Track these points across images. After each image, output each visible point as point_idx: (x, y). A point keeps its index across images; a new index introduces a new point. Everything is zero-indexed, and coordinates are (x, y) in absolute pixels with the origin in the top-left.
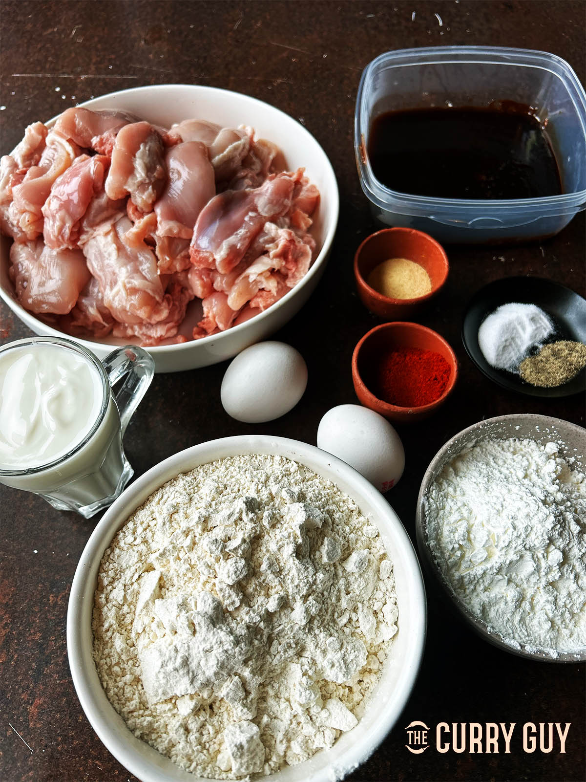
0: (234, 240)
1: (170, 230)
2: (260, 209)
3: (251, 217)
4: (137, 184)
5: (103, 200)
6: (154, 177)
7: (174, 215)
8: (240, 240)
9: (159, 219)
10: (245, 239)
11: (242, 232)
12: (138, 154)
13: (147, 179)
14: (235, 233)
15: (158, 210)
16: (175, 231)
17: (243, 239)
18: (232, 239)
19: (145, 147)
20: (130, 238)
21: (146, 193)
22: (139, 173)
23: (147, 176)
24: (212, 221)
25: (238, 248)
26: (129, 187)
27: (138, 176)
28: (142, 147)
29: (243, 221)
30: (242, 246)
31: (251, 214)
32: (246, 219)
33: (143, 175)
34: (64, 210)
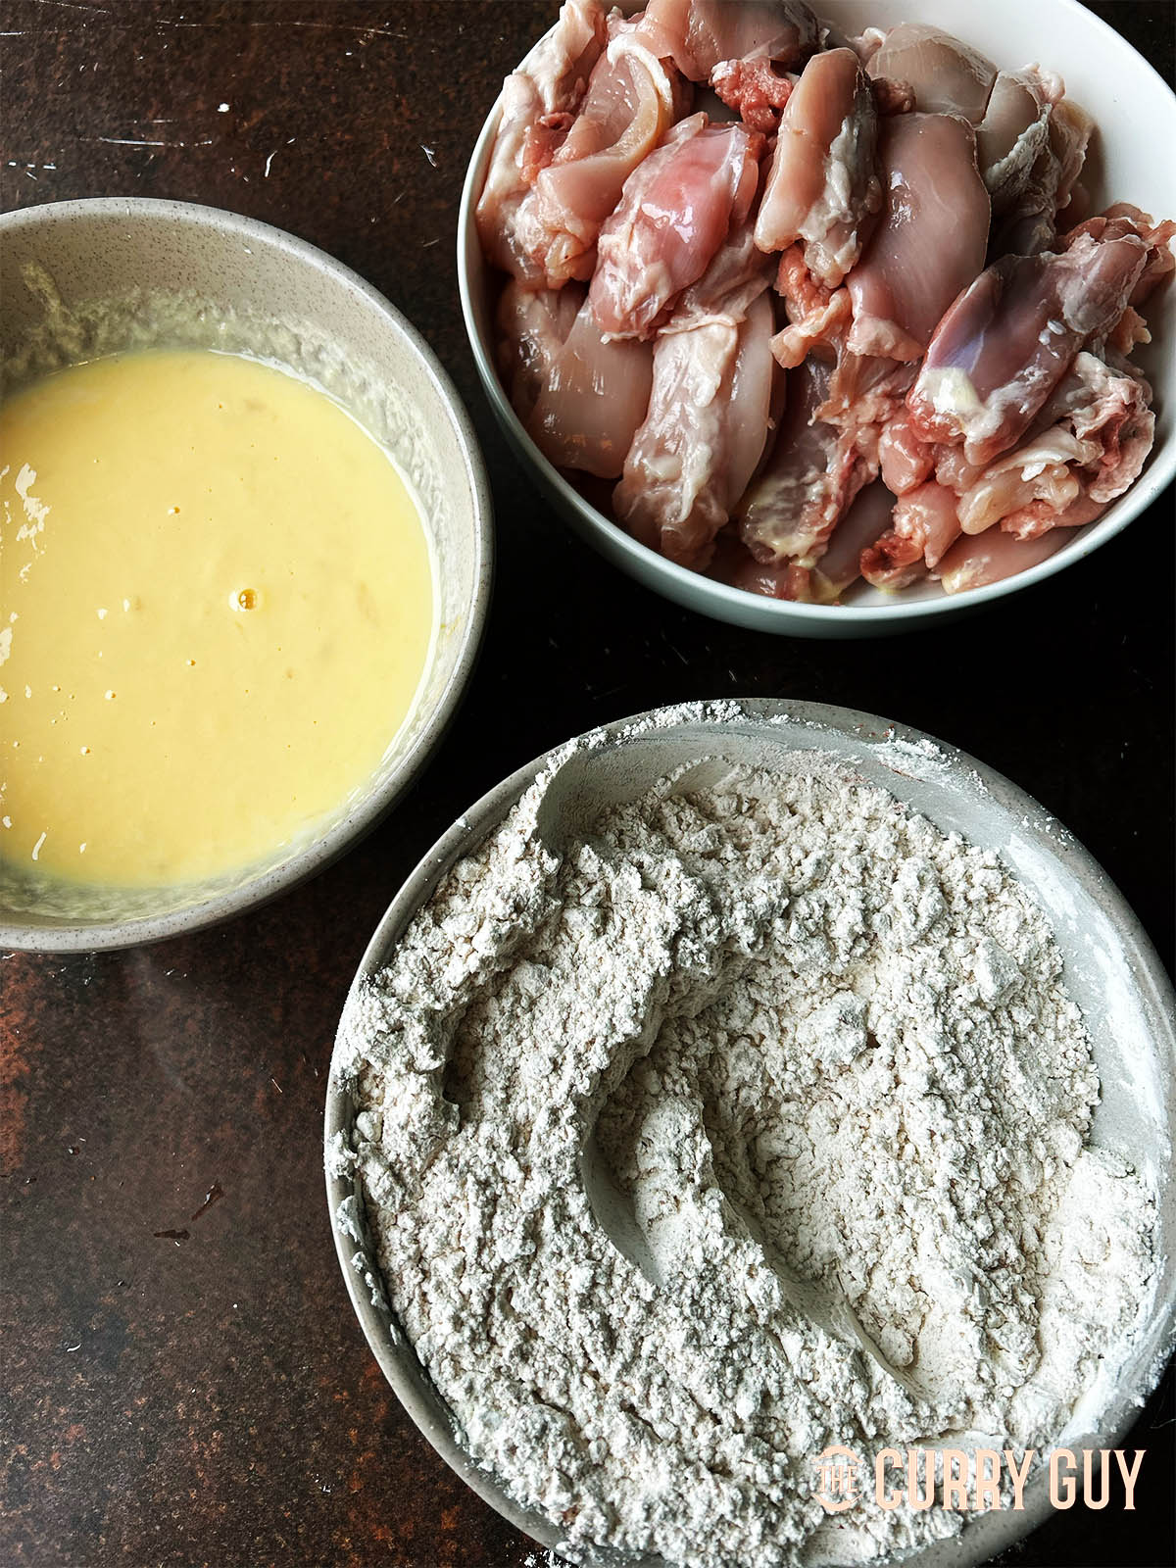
0: (1017, 393)
1: (877, 343)
2: (1067, 314)
3: (1052, 335)
4: (827, 225)
5: (743, 251)
6: (864, 208)
7: (892, 308)
8: (1029, 394)
9: (857, 312)
10: (1039, 392)
11: (1035, 374)
12: (836, 147)
13: (849, 212)
14: (1018, 374)
15: (859, 293)
16: (888, 347)
17: (1035, 393)
18: (1011, 391)
19: (851, 129)
20: (792, 349)
21: (843, 250)
22: (835, 196)
23: (851, 206)
24: (970, 337)
25: (1021, 412)
26: (810, 229)
27: (832, 203)
28: (845, 128)
29: (1036, 345)
30: (1030, 408)
31: (1052, 326)
32: (1044, 339)
33: (844, 204)
34: (661, 261)
